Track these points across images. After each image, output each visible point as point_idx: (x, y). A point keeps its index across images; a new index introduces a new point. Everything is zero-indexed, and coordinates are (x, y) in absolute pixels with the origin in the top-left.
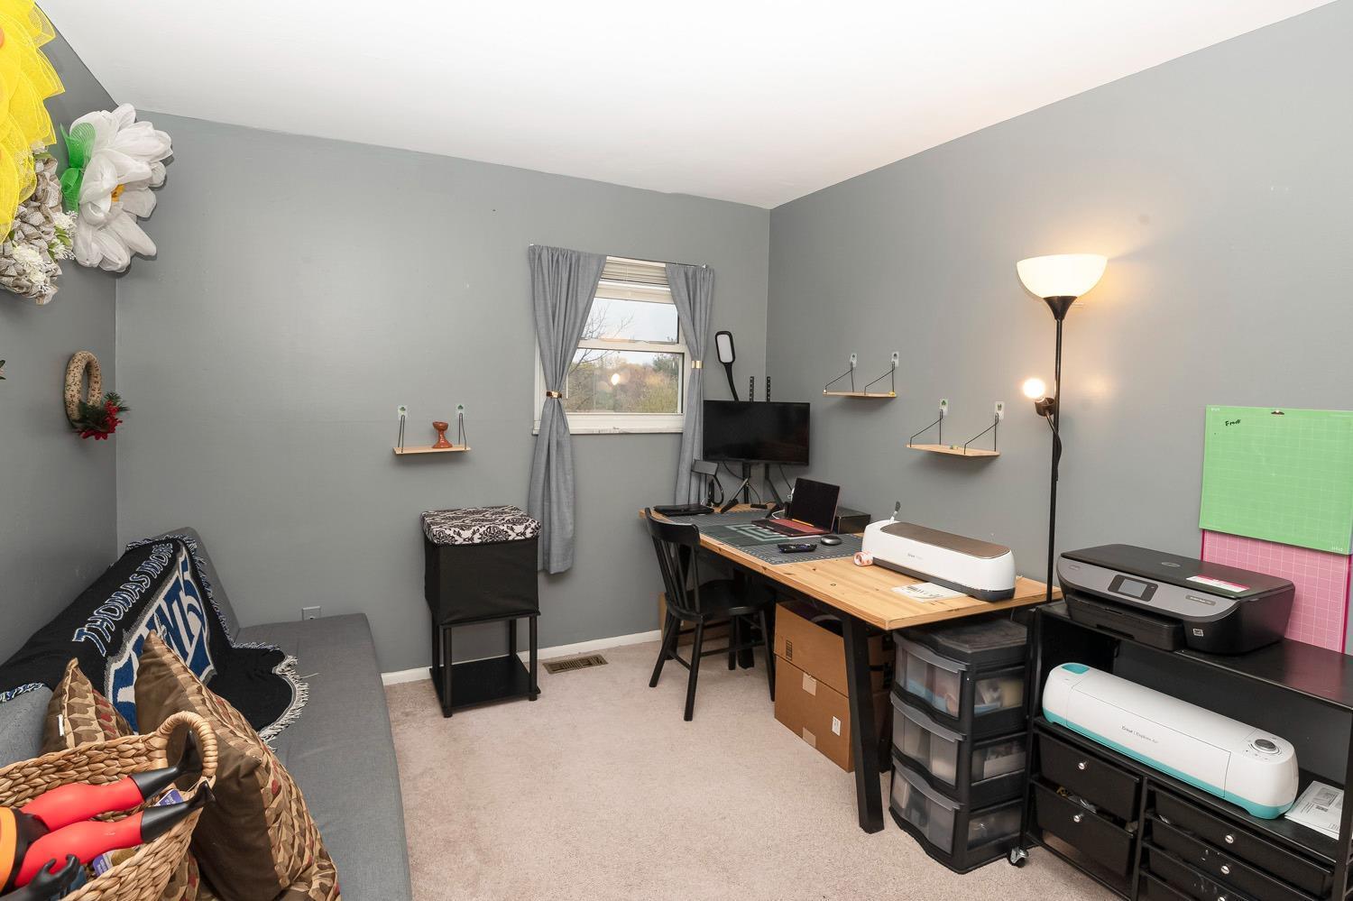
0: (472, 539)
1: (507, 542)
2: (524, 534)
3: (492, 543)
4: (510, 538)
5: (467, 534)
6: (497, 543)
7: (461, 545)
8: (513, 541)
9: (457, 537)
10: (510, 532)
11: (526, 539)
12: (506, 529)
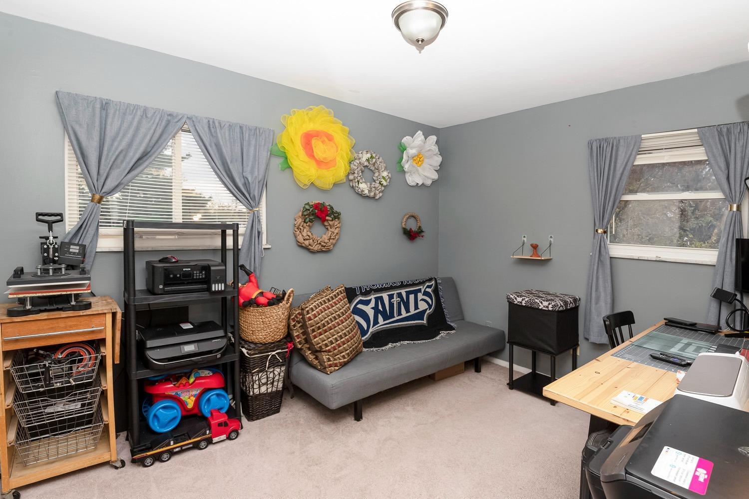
0: (521, 303)
1: (538, 309)
2: (547, 307)
3: (531, 307)
4: (540, 308)
5: (519, 299)
6: (533, 308)
7: (516, 304)
8: (541, 309)
9: (515, 300)
10: (540, 304)
11: (549, 311)
12: (538, 302)
